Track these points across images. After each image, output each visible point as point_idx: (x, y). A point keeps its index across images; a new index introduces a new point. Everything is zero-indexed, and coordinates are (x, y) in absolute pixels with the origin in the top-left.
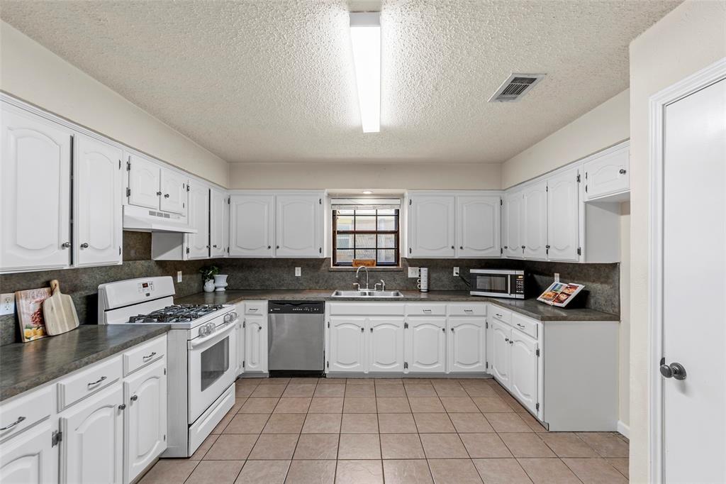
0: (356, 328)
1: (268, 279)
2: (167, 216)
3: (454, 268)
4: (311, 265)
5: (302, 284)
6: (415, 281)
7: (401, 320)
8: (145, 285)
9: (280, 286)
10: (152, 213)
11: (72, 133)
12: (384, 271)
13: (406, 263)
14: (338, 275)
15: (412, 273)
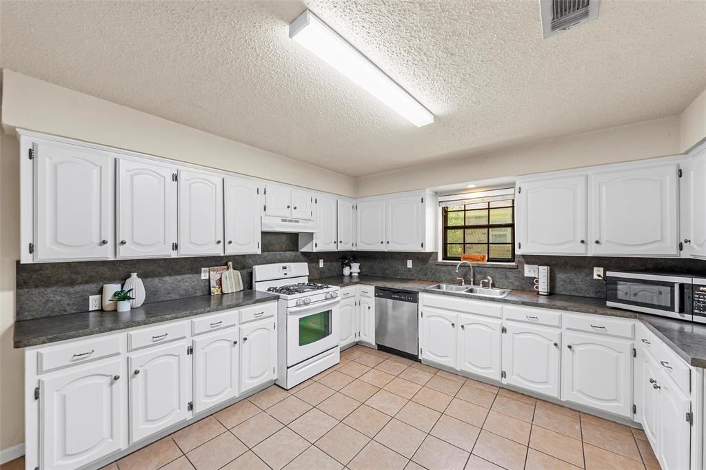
0: (447, 323)
1: (387, 269)
2: (298, 222)
3: (595, 268)
4: (422, 258)
5: (412, 275)
6: (532, 281)
7: (497, 323)
8: (284, 268)
9: (396, 275)
10: (283, 220)
11: (223, 176)
12: (493, 267)
13: (522, 260)
14: (444, 268)
15: (529, 271)
